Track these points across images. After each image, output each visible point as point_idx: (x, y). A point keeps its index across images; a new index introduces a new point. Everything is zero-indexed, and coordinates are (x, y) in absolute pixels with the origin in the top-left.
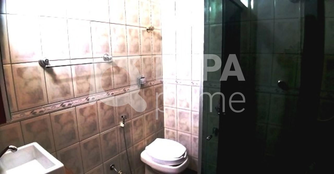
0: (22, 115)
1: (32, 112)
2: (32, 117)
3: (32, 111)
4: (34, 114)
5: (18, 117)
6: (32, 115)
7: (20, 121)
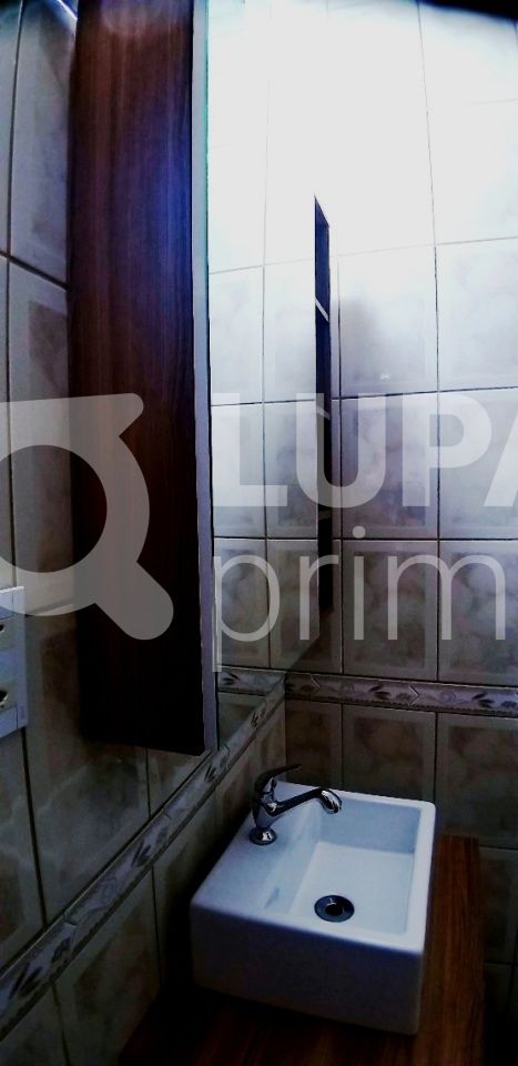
0: (446, 697)
1: (477, 697)
2: (476, 713)
3: (479, 693)
4: (484, 706)
5: (431, 698)
6: (476, 706)
7: (437, 711)
